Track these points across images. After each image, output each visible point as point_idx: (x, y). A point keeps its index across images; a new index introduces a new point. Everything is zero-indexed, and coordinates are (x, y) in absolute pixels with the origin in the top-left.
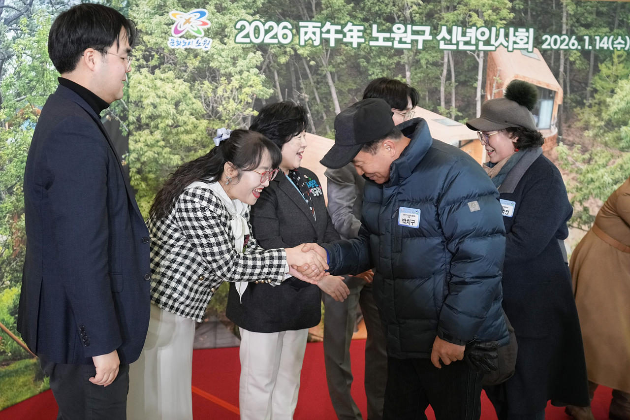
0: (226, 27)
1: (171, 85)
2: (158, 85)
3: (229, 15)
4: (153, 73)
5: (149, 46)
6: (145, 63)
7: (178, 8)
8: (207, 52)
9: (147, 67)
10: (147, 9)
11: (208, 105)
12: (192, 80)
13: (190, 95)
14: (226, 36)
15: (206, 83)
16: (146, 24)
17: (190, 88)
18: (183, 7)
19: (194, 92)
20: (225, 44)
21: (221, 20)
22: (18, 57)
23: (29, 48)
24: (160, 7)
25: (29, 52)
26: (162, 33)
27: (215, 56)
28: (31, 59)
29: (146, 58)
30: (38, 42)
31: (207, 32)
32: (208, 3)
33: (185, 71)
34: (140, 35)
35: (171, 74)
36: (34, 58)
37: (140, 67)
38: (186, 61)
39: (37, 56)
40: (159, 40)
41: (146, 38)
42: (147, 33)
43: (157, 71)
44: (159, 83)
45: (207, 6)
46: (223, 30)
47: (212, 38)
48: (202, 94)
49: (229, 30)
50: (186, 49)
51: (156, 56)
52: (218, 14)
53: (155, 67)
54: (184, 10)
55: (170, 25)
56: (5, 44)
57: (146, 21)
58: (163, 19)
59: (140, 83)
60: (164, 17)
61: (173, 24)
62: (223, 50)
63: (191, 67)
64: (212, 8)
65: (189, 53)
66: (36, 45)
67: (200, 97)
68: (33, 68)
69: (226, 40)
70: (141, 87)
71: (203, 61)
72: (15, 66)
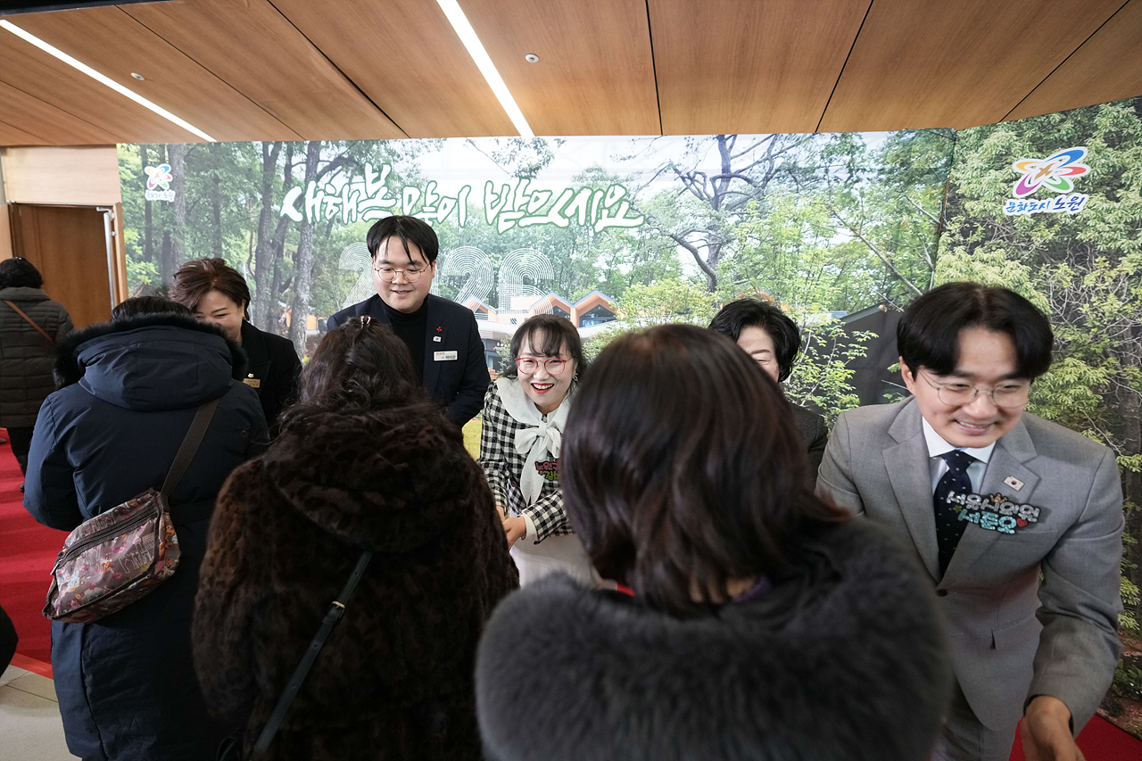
0: (1124, 169)
1: (997, 269)
2: (976, 269)
3: (1135, 147)
4: (971, 253)
5: (972, 215)
6: (962, 239)
7: (1031, 154)
8: (1074, 216)
9: (965, 243)
10: (977, 163)
11: (1060, 302)
12: (1038, 261)
13: (1029, 285)
14: (1121, 186)
15: (1063, 266)
16: (972, 186)
17: (1031, 274)
18: (1040, 151)
19: (1036, 281)
20: (1117, 200)
21: (1115, 160)
22: (741, 241)
23: (757, 231)
24: (999, 157)
25: (757, 235)
26: (996, 194)
27: (1090, 223)
28: (759, 242)
29: (964, 232)
30: (771, 224)
31: (1081, 186)
32: (1091, 135)
33: (1026, 249)
34: (962, 201)
35: (1000, 254)
36: (762, 241)
37: (954, 244)
38: (1030, 233)
39: (768, 239)
40: (990, 206)
41: (968, 205)
42: (972, 198)
43: (978, 250)
44: (977, 266)
45: (1089, 141)
46: (1117, 176)
47: (1090, 193)
48: (1052, 283)
49: (1130, 175)
50: (1033, 216)
51: (980, 228)
52: (1110, 149)
53: (976, 244)
54: (1040, 155)
55: (1011, 181)
56: (724, 229)
57: (974, 181)
58: (1000, 175)
59: (949, 266)
60: (1003, 171)
61: (1017, 179)
62: (1109, 211)
63: (1037, 241)
64: (1099, 142)
65: (1039, 220)
66: (768, 227)
67: (1048, 288)
68: (762, 251)
69: (1121, 192)
70: (951, 271)
71: (1064, 230)
72: (736, 250)
